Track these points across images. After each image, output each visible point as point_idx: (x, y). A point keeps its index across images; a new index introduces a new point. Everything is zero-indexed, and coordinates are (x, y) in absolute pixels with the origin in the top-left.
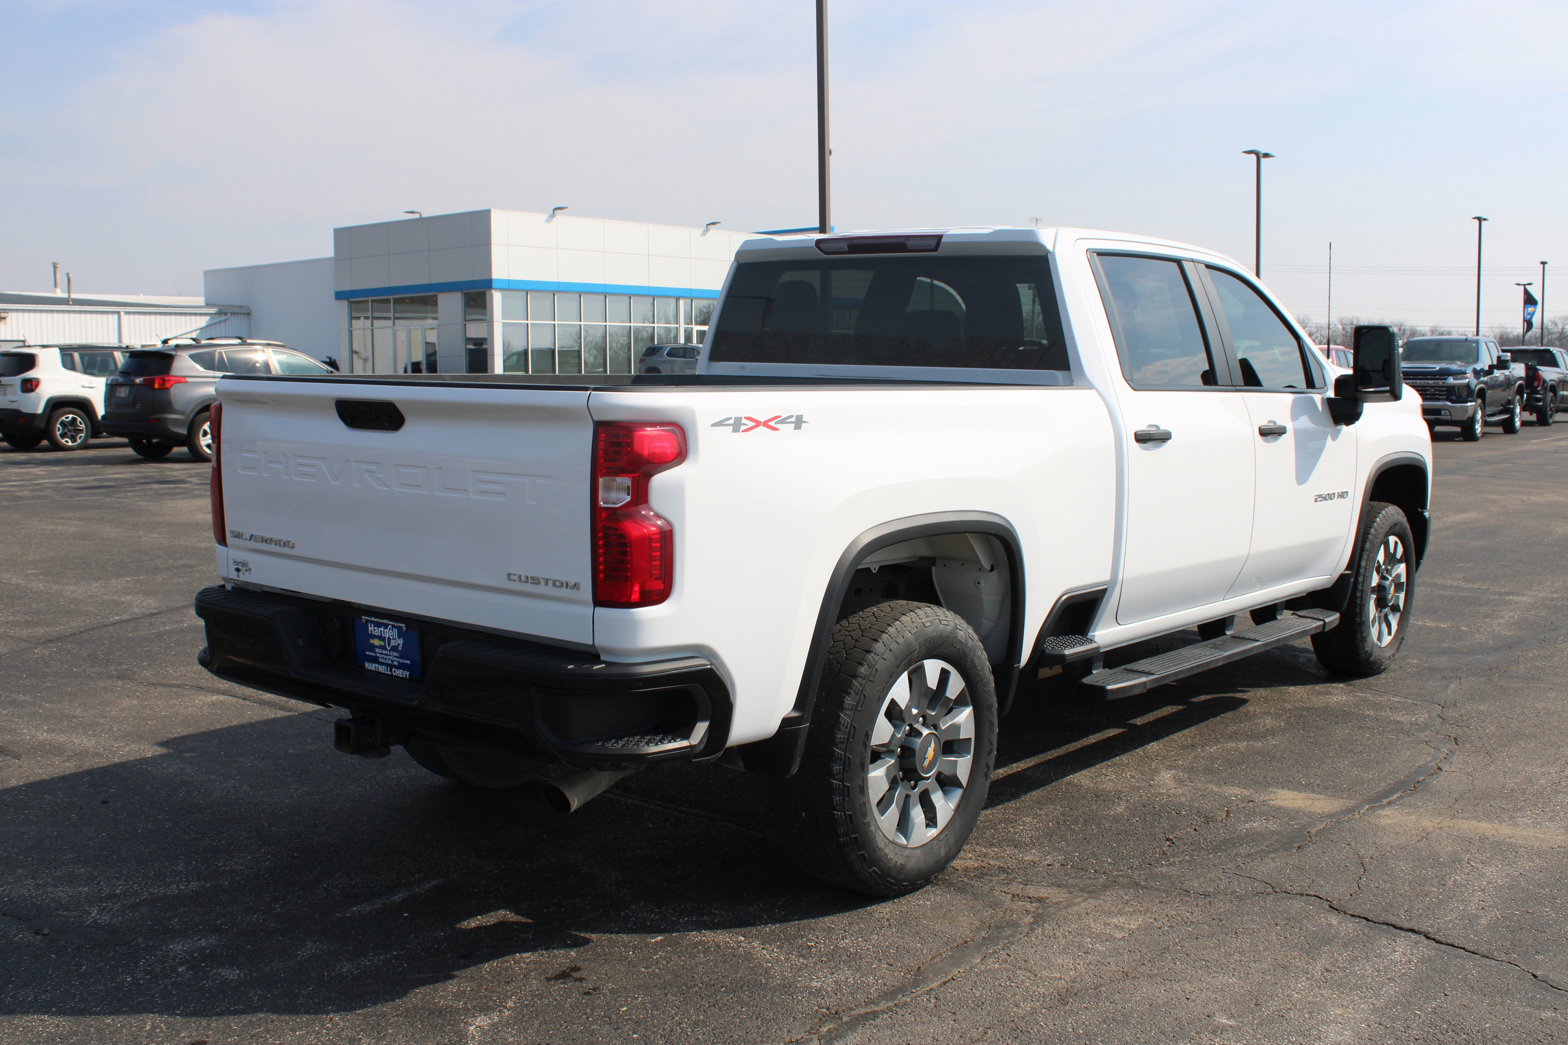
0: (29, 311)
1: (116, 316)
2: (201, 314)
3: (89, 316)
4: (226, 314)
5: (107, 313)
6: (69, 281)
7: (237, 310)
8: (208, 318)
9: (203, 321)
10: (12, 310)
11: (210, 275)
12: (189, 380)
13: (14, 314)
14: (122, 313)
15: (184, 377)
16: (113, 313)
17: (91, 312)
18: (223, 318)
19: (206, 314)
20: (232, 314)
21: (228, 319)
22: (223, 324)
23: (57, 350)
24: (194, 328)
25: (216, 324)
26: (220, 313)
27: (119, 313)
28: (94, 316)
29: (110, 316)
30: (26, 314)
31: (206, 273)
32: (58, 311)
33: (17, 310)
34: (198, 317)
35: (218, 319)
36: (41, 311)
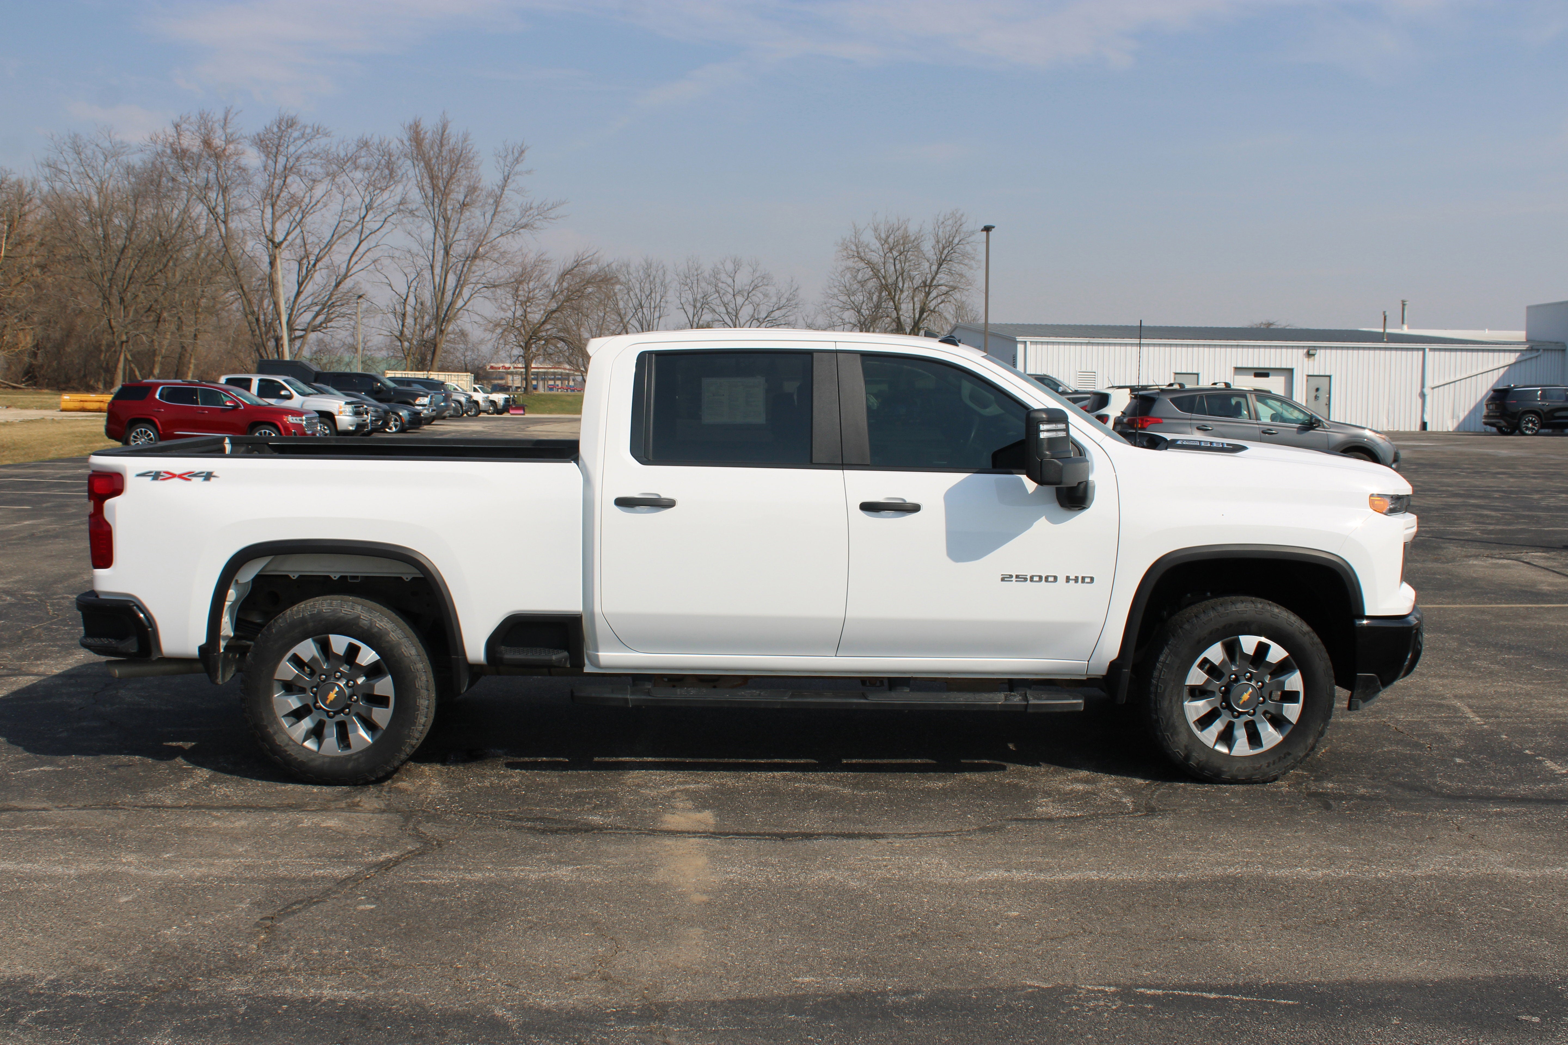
0: (1337, 348)
1: (1421, 353)
2: (1510, 351)
3: (1393, 352)
4: (1538, 350)
5: (1412, 349)
6: (1385, 320)
7: (1553, 347)
8: (1518, 354)
9: (1512, 358)
10: (1320, 348)
11: (1533, 311)
12: (1165, 421)
13: (1322, 351)
14: (1427, 350)
15: (1161, 418)
16: (1418, 349)
17: (1396, 349)
18: (1535, 354)
19: (1515, 351)
20: (1544, 350)
21: (1540, 355)
22: (1534, 361)
23: (1128, 390)
24: (1502, 364)
25: (1526, 360)
26: (1531, 349)
27: (1424, 350)
28: (1399, 353)
29: (1415, 353)
30: (1334, 351)
31: (1528, 308)
32: (1364, 348)
33: (1326, 348)
34: (1507, 354)
35: (1528, 355)
36: (1348, 348)
